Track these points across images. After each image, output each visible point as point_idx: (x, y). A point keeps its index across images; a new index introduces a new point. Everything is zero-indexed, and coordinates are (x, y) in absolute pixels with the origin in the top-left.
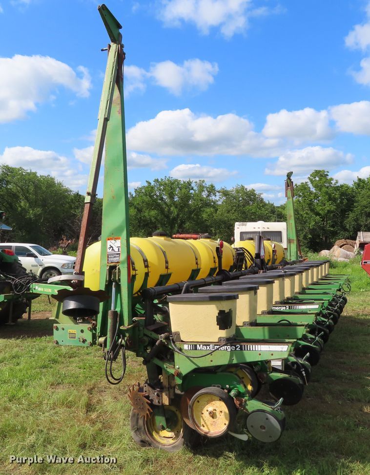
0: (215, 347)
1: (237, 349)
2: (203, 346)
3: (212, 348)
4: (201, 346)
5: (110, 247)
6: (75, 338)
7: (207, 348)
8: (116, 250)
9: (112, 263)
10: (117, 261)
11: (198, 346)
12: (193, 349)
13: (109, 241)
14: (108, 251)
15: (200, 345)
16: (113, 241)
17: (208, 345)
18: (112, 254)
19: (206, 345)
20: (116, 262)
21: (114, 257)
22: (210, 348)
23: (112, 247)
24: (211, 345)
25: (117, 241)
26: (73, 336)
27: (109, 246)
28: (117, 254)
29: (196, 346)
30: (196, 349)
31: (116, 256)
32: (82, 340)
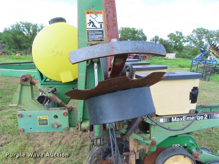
0: (187, 118)
1: (205, 118)
2: (177, 118)
3: (185, 119)
4: (176, 118)
5: (90, 23)
6: (47, 124)
7: (180, 119)
8: (98, 26)
9: (93, 41)
10: (100, 39)
11: (173, 118)
12: (168, 122)
13: (89, 15)
14: (88, 27)
15: (174, 118)
16: (93, 16)
17: (181, 117)
18: (93, 31)
19: (179, 117)
20: (99, 41)
21: (96, 34)
22: (183, 119)
23: (92, 22)
24: (184, 117)
25: (98, 15)
26: (43, 122)
27: (88, 22)
28: (100, 31)
29: (171, 119)
30: (171, 121)
31: (99, 33)
32: (56, 126)
